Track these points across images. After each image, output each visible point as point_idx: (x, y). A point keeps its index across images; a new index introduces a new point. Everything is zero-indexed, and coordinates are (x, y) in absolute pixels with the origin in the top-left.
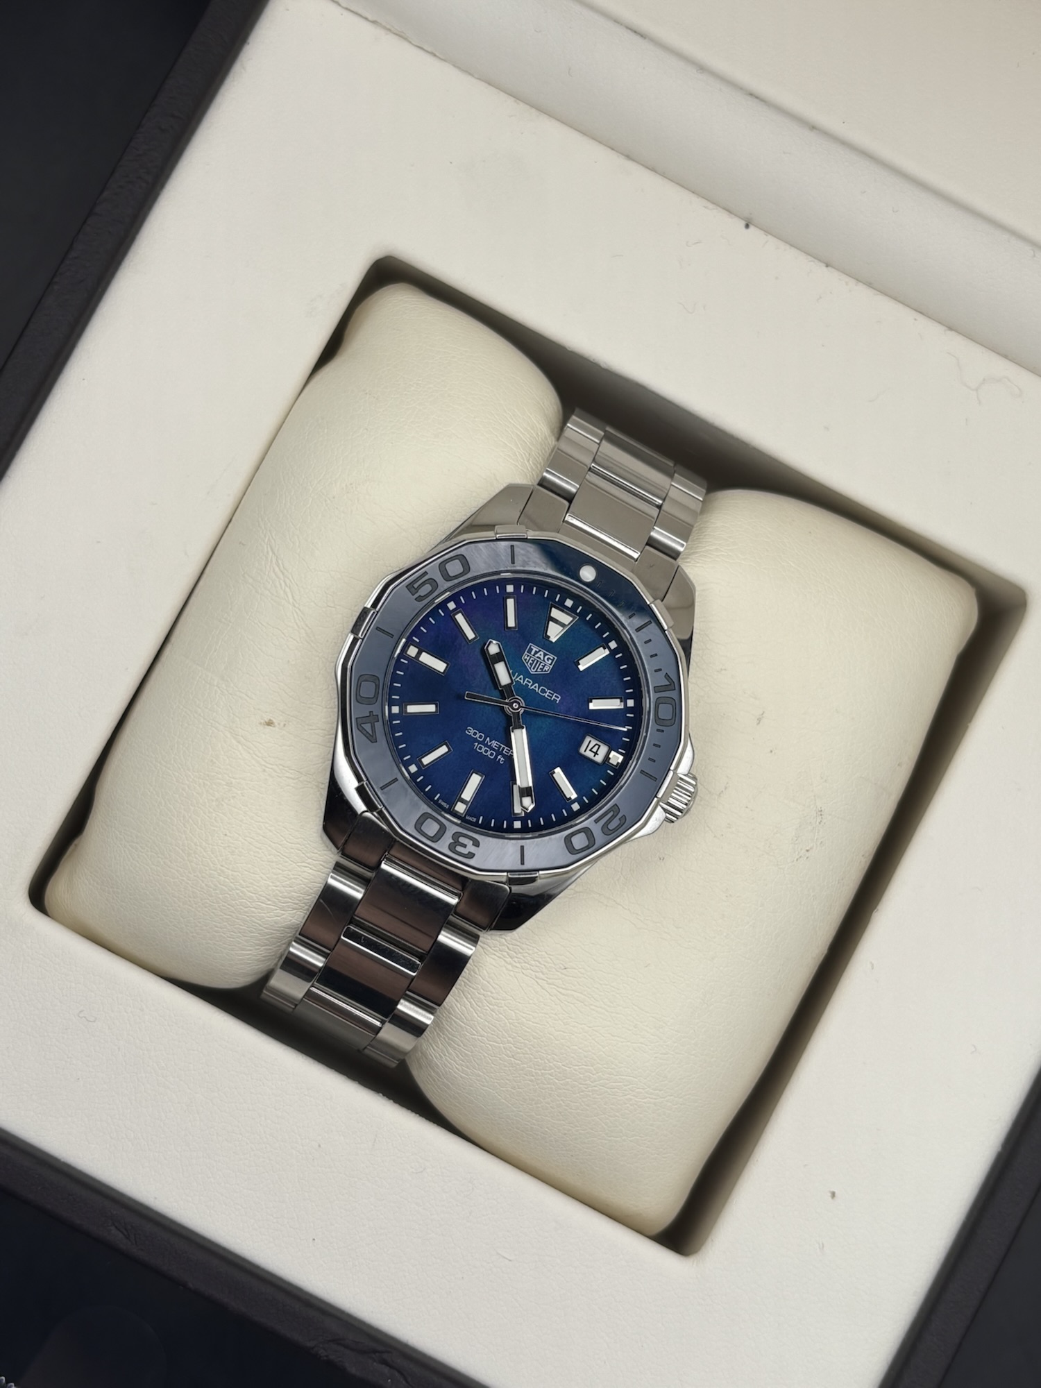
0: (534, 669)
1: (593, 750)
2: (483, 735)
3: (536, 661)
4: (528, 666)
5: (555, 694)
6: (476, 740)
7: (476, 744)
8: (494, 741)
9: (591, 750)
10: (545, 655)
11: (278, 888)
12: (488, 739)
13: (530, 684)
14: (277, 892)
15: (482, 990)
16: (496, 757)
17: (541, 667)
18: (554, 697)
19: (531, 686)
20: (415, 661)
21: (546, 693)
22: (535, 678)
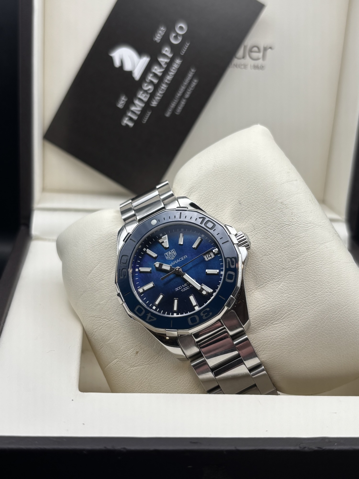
0: (172, 258)
1: (209, 256)
2: (181, 286)
3: (170, 256)
4: (170, 259)
5: (184, 256)
6: (180, 290)
7: (182, 290)
8: (185, 284)
9: (209, 257)
10: (171, 252)
11: (188, 386)
12: (183, 285)
13: (176, 262)
14: (189, 387)
15: (264, 344)
16: (190, 287)
17: (173, 255)
18: (185, 257)
19: (177, 262)
20: (144, 292)
21: (182, 259)
22: (176, 259)
